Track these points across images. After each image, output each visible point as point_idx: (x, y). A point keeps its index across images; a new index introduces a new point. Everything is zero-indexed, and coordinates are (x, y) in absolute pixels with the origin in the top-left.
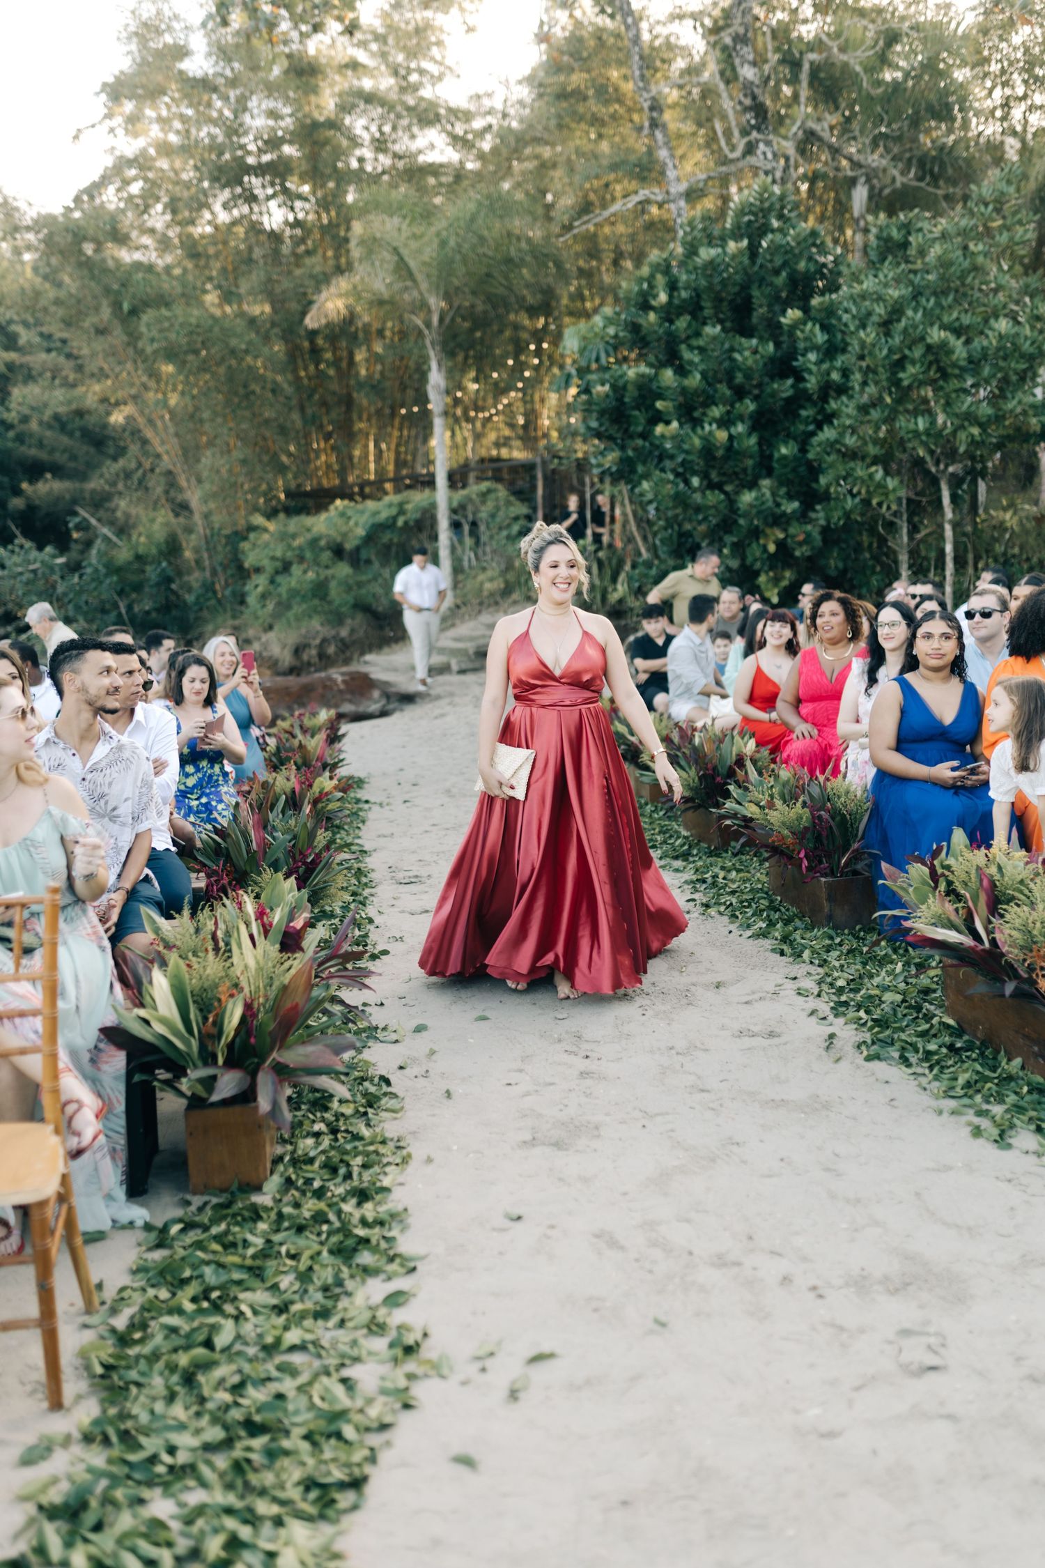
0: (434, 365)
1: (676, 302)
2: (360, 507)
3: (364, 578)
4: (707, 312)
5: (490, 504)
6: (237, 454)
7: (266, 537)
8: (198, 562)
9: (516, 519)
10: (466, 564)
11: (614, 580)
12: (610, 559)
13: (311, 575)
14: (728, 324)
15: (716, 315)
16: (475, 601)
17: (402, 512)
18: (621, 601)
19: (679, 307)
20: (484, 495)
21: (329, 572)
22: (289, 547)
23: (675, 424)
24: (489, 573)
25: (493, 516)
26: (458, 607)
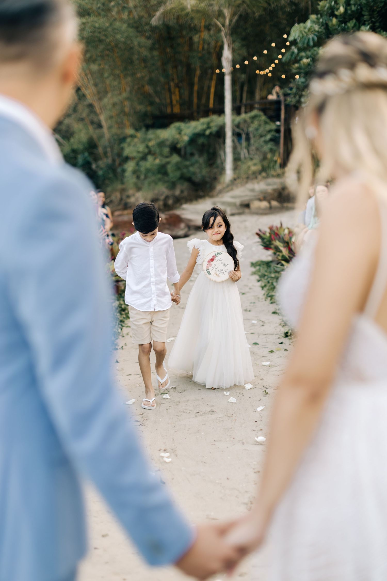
0: (226, 47)
1: (349, 12)
2: (188, 125)
3: (188, 163)
4: (366, 18)
5: (256, 123)
6: (125, 95)
7: (136, 140)
8: (105, 153)
9: (270, 131)
10: (242, 156)
13: (157, 161)
14: (377, 24)
15: (371, 18)
16: (244, 176)
17: (209, 127)
19: (350, 15)
20: (254, 118)
21: (168, 160)
22: (147, 146)
24: (255, 161)
25: (257, 130)
26: (235, 179)
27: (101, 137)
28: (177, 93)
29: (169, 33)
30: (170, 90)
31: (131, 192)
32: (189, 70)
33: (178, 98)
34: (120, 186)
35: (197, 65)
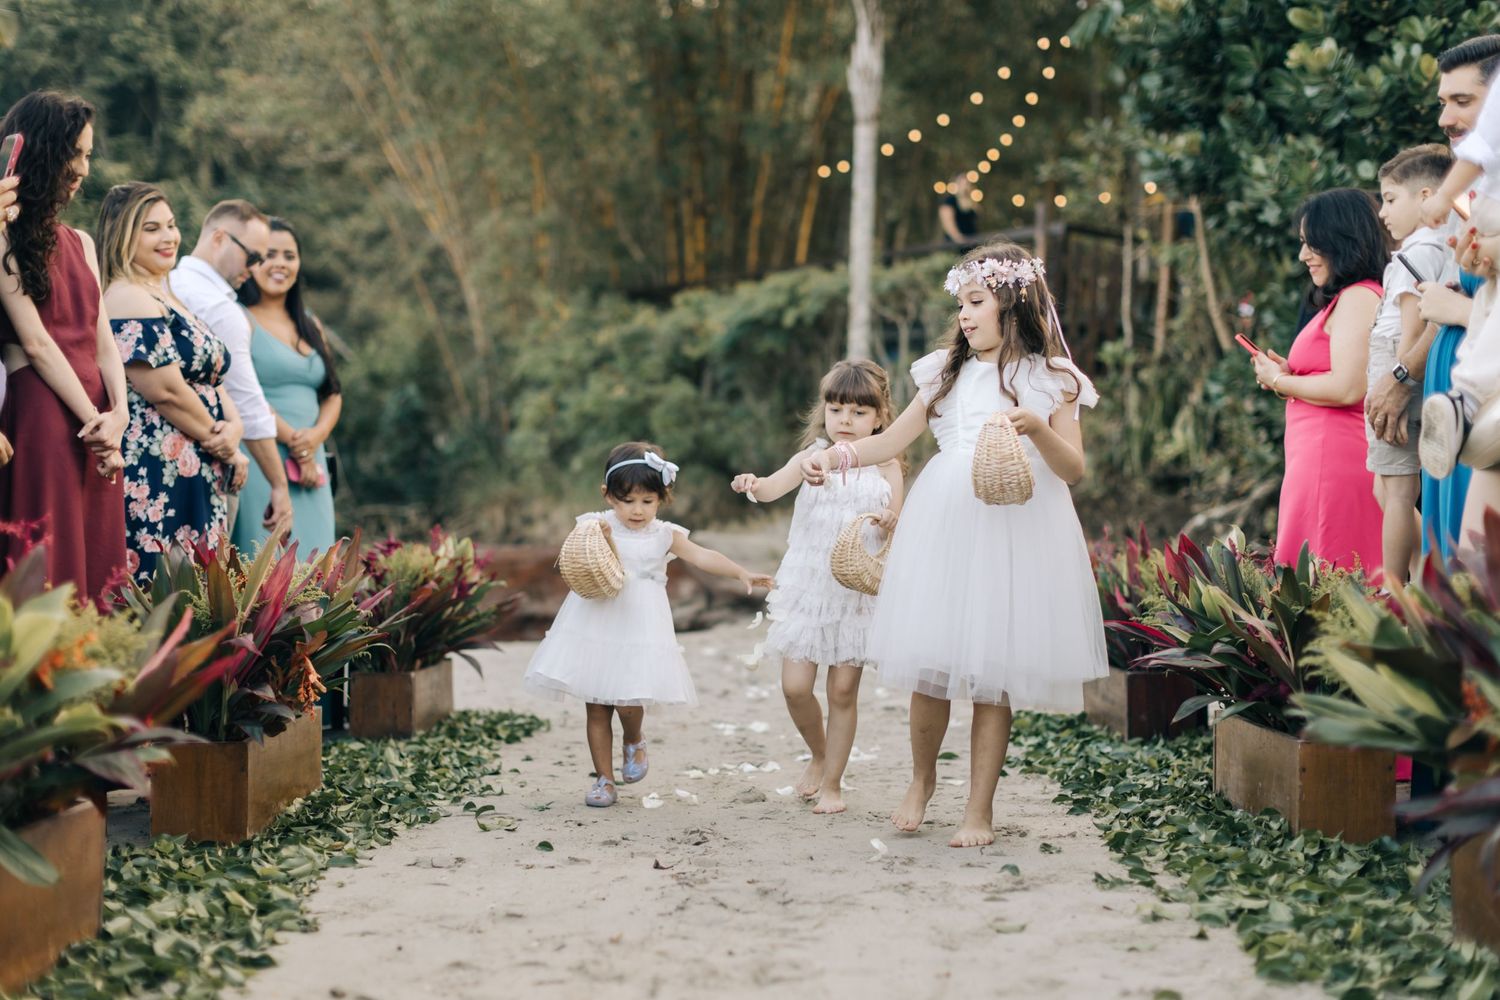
0: (863, 34)
2: (726, 297)
6: (542, 217)
8: (472, 392)
11: (1168, 421)
12: (1162, 383)
13: (620, 392)
17: (794, 300)
18: (1179, 460)
21: (656, 391)
22: (589, 345)
23: (1329, 45)
27: (462, 340)
28: (700, 232)
29: (685, 55)
30: (678, 223)
31: (536, 508)
32: (741, 167)
33: (701, 246)
34: (504, 488)
35: (762, 152)
